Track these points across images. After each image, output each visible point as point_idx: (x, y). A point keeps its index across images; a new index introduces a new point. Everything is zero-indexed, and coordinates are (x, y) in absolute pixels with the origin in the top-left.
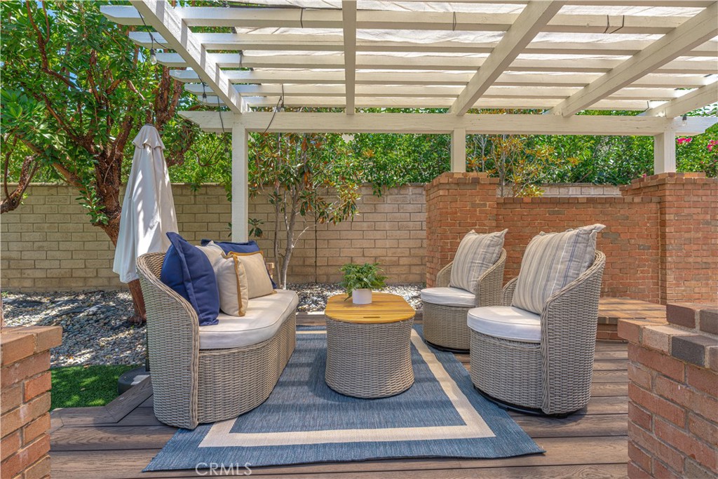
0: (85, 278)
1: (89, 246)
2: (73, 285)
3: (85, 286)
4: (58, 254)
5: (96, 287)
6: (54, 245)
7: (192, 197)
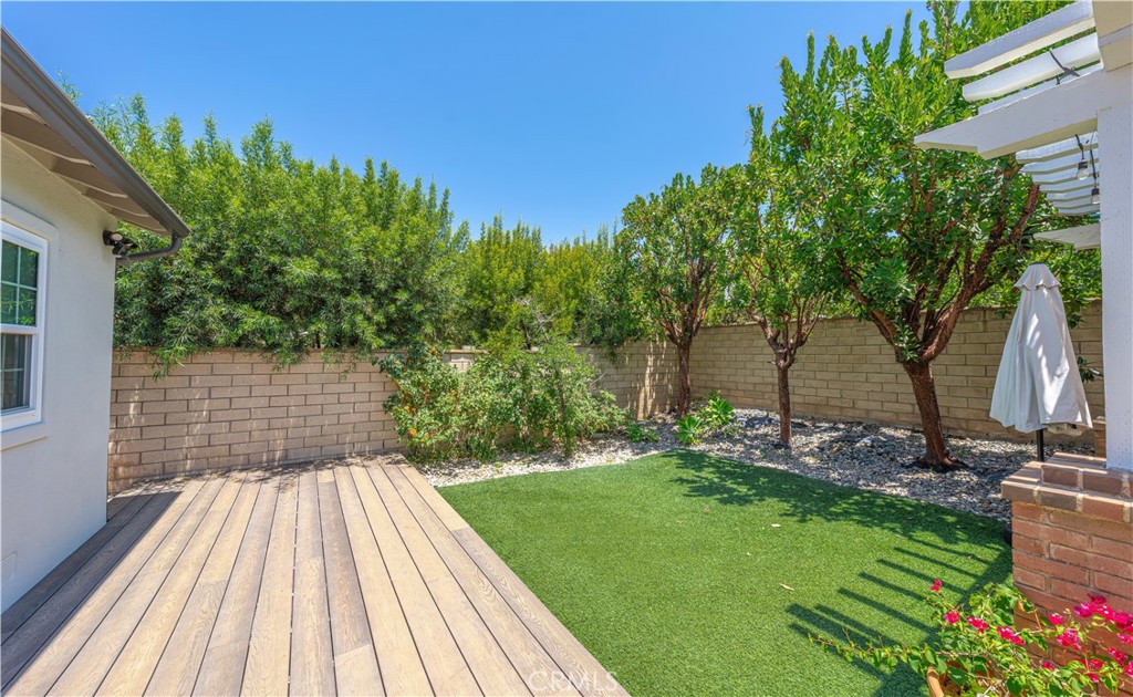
0: (841, 408)
1: (844, 377)
2: (829, 413)
3: (841, 415)
4: (814, 383)
5: (853, 418)
6: (811, 375)
7: (981, 324)
